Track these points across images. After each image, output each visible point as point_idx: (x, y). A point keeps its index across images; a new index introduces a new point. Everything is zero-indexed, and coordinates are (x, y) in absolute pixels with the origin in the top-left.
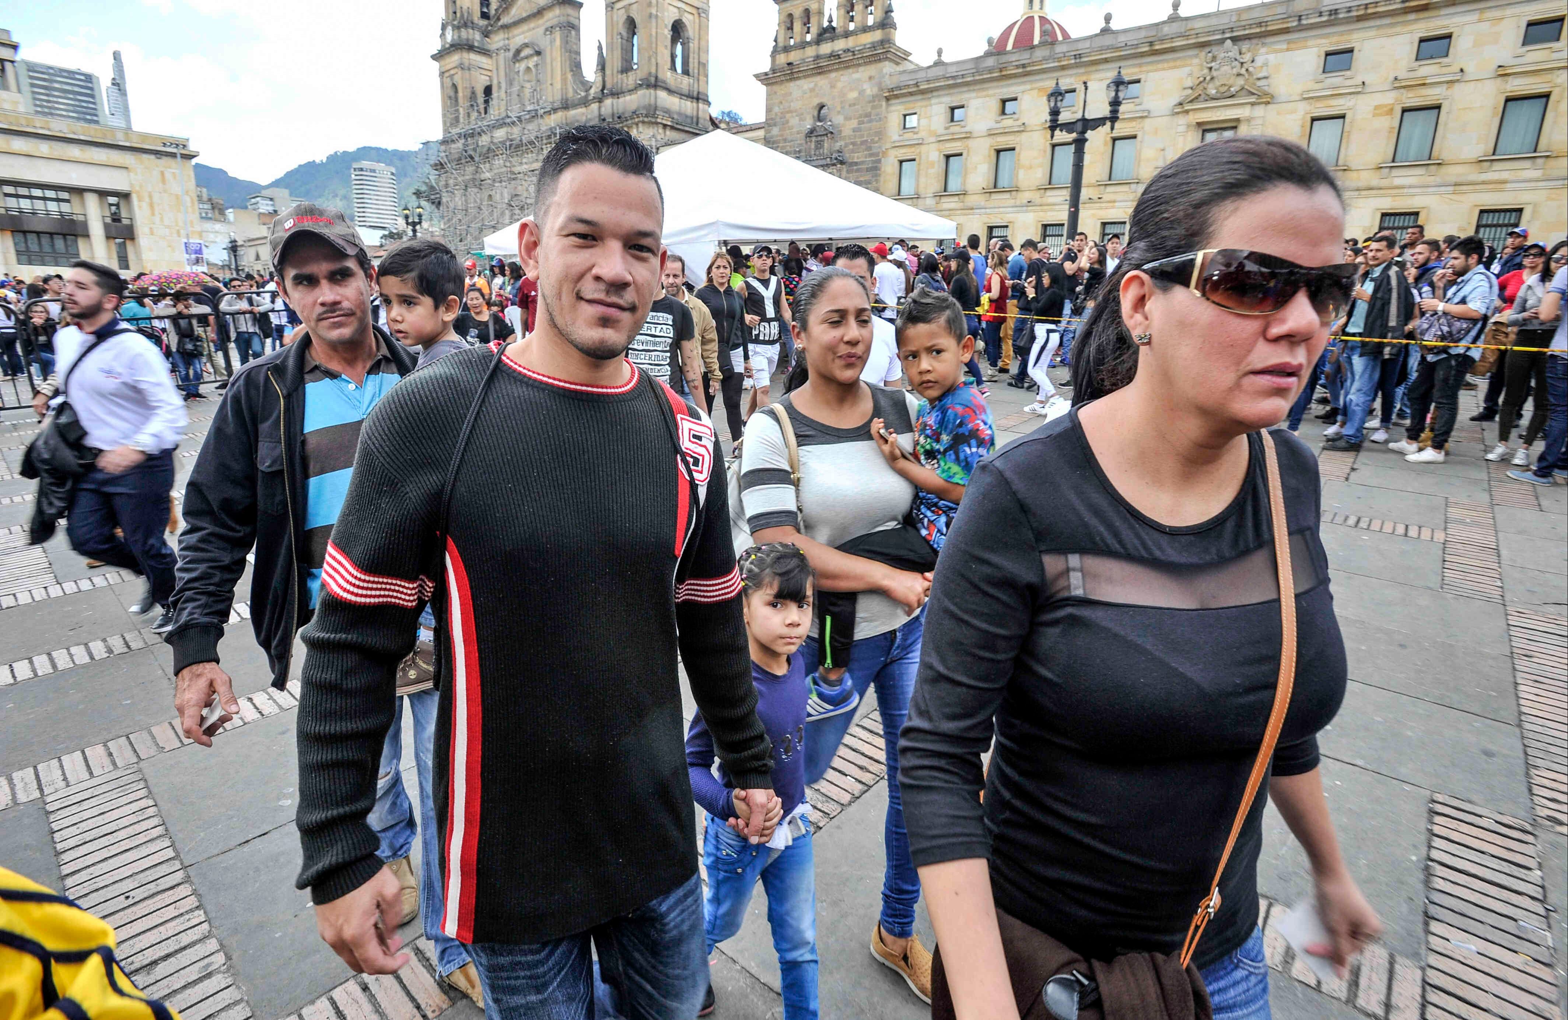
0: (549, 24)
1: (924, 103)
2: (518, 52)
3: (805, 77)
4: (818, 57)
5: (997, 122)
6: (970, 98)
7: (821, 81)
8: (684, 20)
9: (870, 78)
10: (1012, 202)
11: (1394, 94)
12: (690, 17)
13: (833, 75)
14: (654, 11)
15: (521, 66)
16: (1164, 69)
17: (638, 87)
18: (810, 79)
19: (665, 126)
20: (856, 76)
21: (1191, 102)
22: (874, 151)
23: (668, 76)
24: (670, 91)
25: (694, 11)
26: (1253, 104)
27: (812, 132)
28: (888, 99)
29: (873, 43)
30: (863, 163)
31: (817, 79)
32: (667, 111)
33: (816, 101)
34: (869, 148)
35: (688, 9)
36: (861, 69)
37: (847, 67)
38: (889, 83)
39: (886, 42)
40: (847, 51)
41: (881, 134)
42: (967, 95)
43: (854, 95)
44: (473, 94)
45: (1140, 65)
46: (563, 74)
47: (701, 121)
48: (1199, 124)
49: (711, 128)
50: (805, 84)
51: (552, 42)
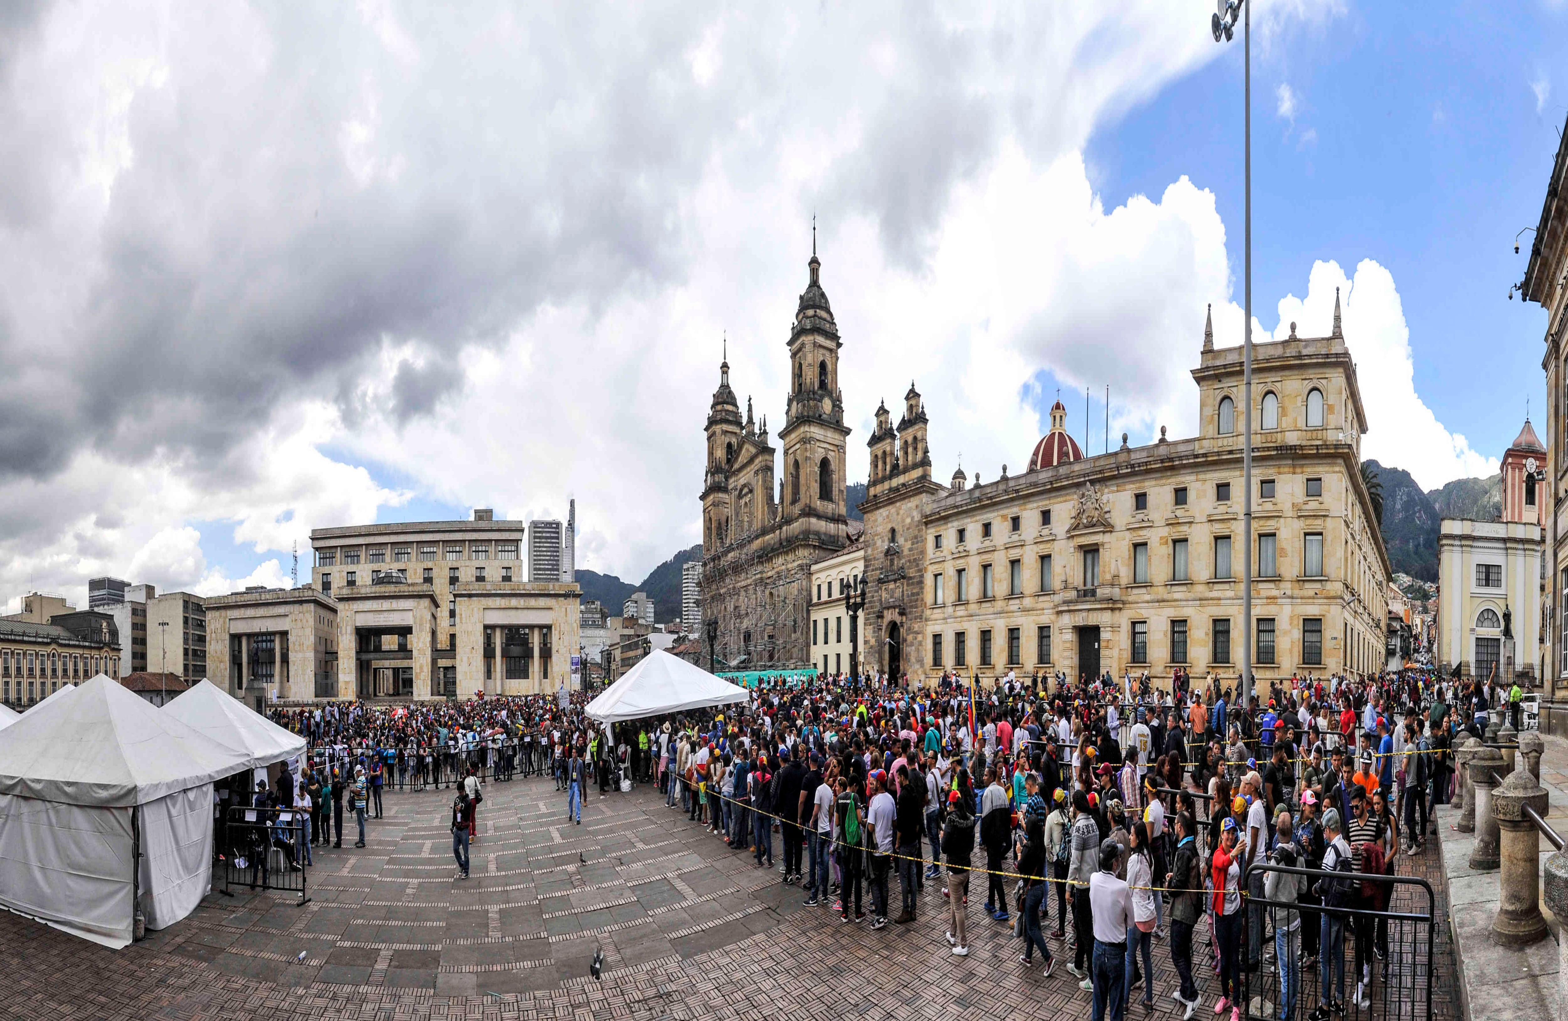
0: (756, 468)
1: (944, 527)
2: (741, 490)
3: (884, 506)
4: (890, 490)
5: (982, 543)
6: (968, 523)
7: (892, 509)
8: (829, 457)
9: (917, 506)
10: (991, 610)
11: (1167, 529)
12: (832, 454)
13: (898, 504)
14: (808, 454)
15: (742, 502)
16: (1061, 502)
17: (800, 516)
18: (887, 508)
19: (815, 546)
20: (909, 505)
21: (1074, 529)
22: (921, 567)
23: (818, 504)
24: (819, 517)
25: (835, 449)
26: (1104, 532)
27: (888, 551)
28: (926, 524)
29: (917, 478)
30: (914, 577)
31: (890, 507)
32: (817, 533)
33: (889, 526)
34: (917, 565)
35: (831, 448)
36: (912, 499)
37: (904, 499)
38: (928, 510)
39: (925, 477)
40: (904, 485)
41: (923, 552)
42: (966, 521)
43: (908, 520)
44: (720, 524)
45: (1049, 498)
46: (763, 507)
47: (841, 539)
48: (1081, 547)
49: (848, 543)
50: (883, 512)
51: (758, 481)
